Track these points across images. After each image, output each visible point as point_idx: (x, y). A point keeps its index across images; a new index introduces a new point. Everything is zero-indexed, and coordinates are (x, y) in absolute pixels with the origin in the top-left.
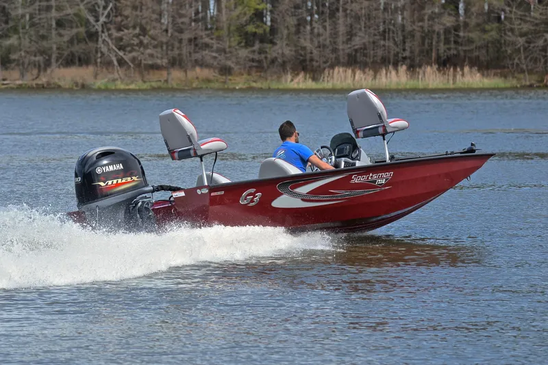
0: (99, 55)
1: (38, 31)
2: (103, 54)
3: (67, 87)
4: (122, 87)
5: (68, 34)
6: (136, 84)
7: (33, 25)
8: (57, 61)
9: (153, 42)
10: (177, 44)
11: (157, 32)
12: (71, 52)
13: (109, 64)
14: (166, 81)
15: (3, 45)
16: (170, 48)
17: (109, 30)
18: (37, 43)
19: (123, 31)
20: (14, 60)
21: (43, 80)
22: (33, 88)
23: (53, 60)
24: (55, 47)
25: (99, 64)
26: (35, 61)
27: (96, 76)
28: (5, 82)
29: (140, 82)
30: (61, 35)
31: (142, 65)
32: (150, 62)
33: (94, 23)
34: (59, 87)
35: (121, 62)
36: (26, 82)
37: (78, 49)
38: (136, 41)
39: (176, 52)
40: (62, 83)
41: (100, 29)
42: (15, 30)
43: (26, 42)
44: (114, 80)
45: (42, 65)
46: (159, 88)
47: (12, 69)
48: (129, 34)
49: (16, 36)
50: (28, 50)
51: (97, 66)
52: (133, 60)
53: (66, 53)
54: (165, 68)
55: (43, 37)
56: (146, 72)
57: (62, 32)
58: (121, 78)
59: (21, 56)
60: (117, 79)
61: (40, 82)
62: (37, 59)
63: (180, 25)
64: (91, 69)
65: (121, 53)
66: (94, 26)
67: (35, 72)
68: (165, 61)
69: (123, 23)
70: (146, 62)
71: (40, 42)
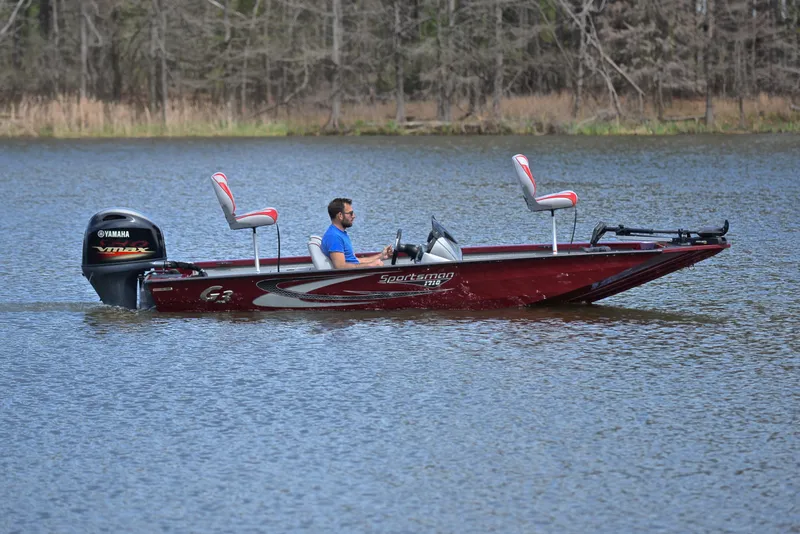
0: (581, 72)
1: (471, 31)
2: (588, 71)
3: (522, 131)
4: (623, 131)
5: (524, 34)
6: (647, 127)
7: (461, 19)
8: (505, 83)
9: (679, 46)
10: (724, 52)
11: (688, 29)
12: (531, 68)
13: (599, 88)
14: (704, 120)
15: (408, 54)
16: (711, 58)
17: (599, 27)
18: (469, 51)
19: (625, 28)
20: (428, 83)
21: (479, 119)
22: (462, 133)
23: (498, 84)
24: (500, 59)
25: (580, 89)
26: (464, 85)
27: (575, 111)
28: (411, 124)
29: (656, 122)
30: (512, 37)
31: (660, 90)
32: (675, 86)
33: (573, 16)
34: (508, 131)
35: (621, 86)
36: (448, 124)
37: (543, 60)
38: (649, 47)
39: (723, 66)
40: (513, 125)
41: (583, 26)
42: (430, 29)
43: (449, 52)
44: (608, 119)
45: (478, 93)
46: (691, 133)
47: (424, 100)
48: (638, 34)
49: (432, 40)
50: (452, 65)
51: (576, 93)
52: (644, 81)
53: (520, 70)
54: (702, 95)
55: (479, 41)
56: (667, 104)
57: (514, 30)
58: (620, 115)
59: (440, 76)
60: (613, 117)
61: (473, 123)
62: (468, 80)
63: (732, 17)
64: (566, 97)
65: (622, 70)
66: (572, 20)
67: (465, 104)
68: (702, 82)
69: (626, 14)
70: (665, 85)
71: (474, 51)
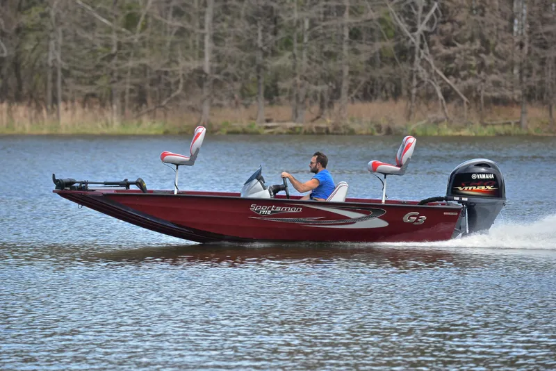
0: (415, 82)
1: (322, 47)
2: (420, 82)
3: (364, 132)
4: (450, 133)
5: (367, 50)
6: (470, 129)
7: (314, 36)
8: (350, 92)
9: (500, 61)
10: (536, 66)
11: (507, 46)
12: (373, 79)
13: (430, 96)
14: (519, 124)
15: (269, 66)
16: (526, 72)
17: (431, 44)
18: (320, 63)
19: (454, 45)
20: (284, 90)
21: (327, 122)
22: (313, 133)
23: (344, 91)
24: (346, 70)
25: (414, 97)
26: (316, 92)
27: (409, 115)
28: (269, 124)
29: (477, 125)
30: (357, 52)
31: (482, 99)
32: (496, 94)
33: (409, 35)
34: (352, 132)
35: (449, 94)
36: (300, 125)
37: (382, 73)
38: (474, 62)
39: (535, 79)
40: (355, 126)
41: (417, 44)
42: (288, 44)
43: (303, 62)
44: (437, 122)
45: (327, 99)
46: (508, 135)
47: (281, 105)
48: (465, 50)
49: (288, 54)
50: (306, 75)
51: (410, 99)
52: (468, 92)
53: (363, 80)
54: (518, 103)
55: (330, 55)
56: (488, 110)
57: (358, 46)
58: (448, 118)
59: (295, 85)
60: (442, 121)
61: (323, 125)
62: (319, 88)
63: (544, 37)
64: (402, 103)
65: (450, 81)
66: (408, 39)
67: (316, 108)
68: (518, 92)
69: (455, 34)
70: (488, 94)
71: (324, 63)
